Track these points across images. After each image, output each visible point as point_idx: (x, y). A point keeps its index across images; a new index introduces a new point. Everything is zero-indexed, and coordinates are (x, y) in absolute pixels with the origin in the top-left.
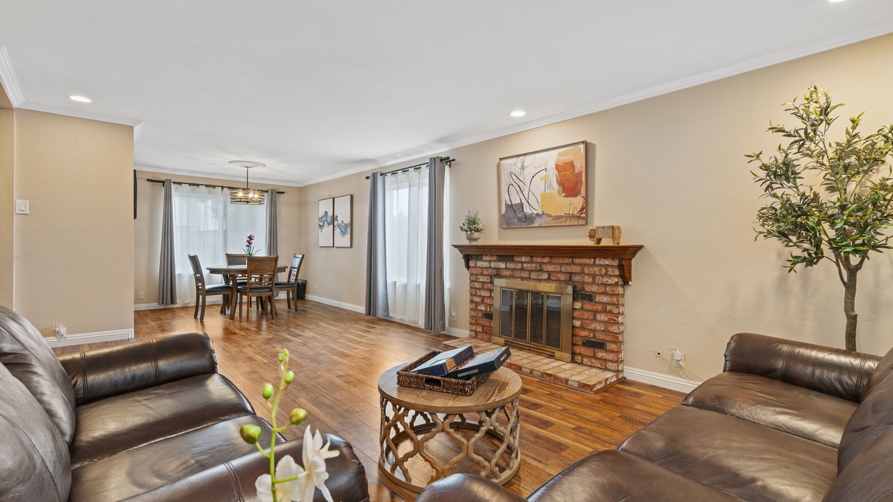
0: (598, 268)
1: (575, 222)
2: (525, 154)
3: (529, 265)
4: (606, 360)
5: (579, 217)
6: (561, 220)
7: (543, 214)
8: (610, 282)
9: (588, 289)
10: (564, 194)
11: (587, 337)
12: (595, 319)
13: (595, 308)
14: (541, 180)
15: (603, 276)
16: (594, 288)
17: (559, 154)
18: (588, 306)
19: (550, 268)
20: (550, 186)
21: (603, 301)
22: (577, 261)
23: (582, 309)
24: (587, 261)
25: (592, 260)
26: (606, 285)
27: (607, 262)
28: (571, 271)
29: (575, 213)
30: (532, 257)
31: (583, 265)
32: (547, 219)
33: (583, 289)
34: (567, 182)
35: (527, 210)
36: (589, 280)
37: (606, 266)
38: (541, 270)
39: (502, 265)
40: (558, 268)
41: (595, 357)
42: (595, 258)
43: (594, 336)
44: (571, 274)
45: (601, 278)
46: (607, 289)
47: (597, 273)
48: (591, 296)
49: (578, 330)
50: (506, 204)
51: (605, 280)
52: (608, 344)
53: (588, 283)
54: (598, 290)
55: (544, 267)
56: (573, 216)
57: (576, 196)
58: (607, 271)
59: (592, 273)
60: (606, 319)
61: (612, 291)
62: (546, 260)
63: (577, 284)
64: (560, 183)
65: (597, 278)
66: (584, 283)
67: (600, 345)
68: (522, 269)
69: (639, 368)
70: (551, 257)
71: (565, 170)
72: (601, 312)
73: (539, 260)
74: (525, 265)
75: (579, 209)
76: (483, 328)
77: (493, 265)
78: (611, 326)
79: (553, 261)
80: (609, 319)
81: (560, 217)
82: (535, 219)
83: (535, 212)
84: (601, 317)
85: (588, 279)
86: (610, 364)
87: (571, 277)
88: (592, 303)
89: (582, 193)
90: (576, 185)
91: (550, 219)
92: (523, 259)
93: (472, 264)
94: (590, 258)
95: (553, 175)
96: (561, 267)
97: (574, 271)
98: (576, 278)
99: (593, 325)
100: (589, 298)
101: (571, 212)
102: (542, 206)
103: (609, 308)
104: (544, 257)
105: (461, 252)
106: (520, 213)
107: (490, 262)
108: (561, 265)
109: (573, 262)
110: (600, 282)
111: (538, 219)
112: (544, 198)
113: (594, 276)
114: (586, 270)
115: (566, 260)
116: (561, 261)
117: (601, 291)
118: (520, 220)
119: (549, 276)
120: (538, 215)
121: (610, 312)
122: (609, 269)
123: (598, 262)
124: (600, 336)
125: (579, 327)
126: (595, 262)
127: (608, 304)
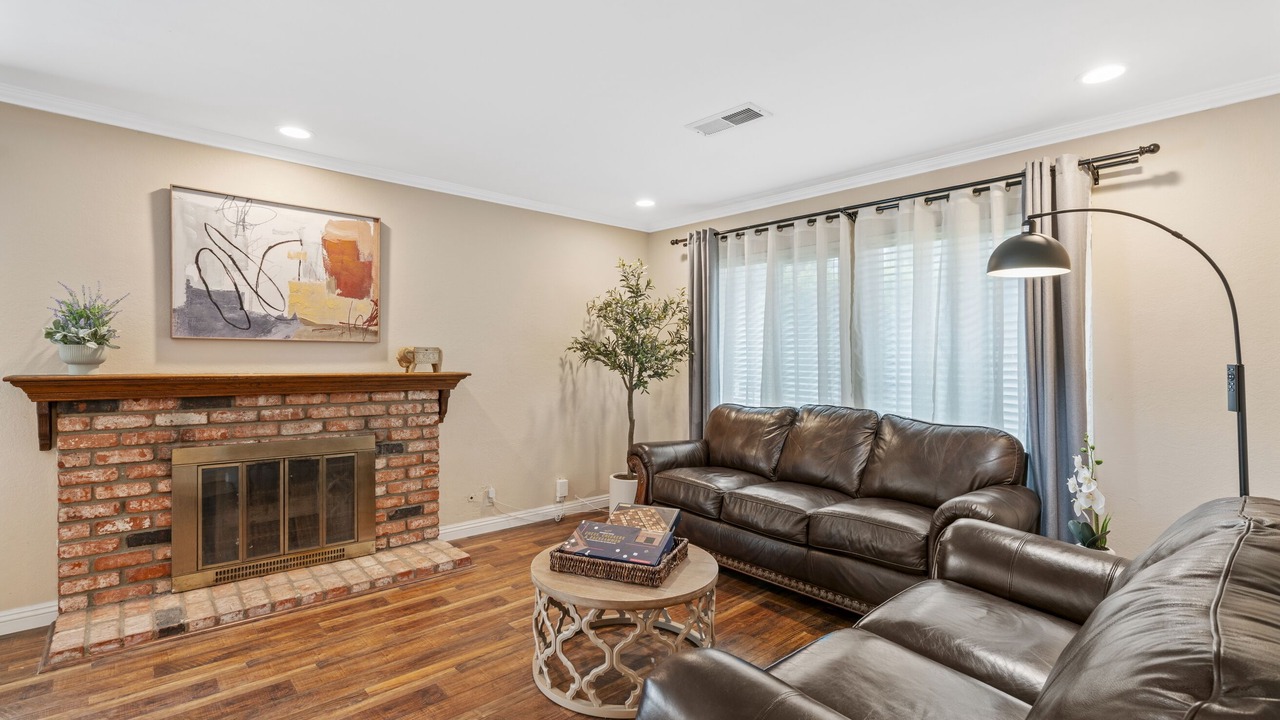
0: (411, 405)
1: (359, 338)
2: (248, 200)
3: (278, 411)
4: (423, 529)
5: (366, 331)
6: (333, 332)
7: (294, 318)
8: (428, 422)
9: (396, 436)
10: (339, 291)
11: (396, 506)
12: (407, 476)
13: (407, 462)
14: (290, 257)
15: (418, 415)
16: (406, 434)
17: (330, 223)
18: (397, 460)
19: (327, 413)
20: (311, 272)
21: (419, 449)
22: (378, 397)
23: (388, 467)
24: (395, 396)
25: (403, 395)
26: (421, 427)
27: (423, 396)
28: (367, 413)
29: (360, 323)
30: (284, 396)
31: (388, 403)
32: (302, 327)
33: (389, 438)
34: (345, 273)
35: (253, 306)
36: (398, 423)
37: (423, 402)
38: (308, 418)
39: (197, 418)
40: (344, 411)
41: (408, 530)
42: (406, 392)
43: (407, 502)
44: (367, 418)
45: (415, 418)
46: (424, 432)
47: (410, 411)
48: (400, 445)
49: (381, 500)
50: (188, 287)
51: (421, 420)
52: (426, 505)
53: (397, 428)
54: (411, 435)
55: (314, 413)
56: (356, 327)
57: (361, 297)
58: (424, 408)
59: (403, 412)
60: (423, 472)
61: (431, 433)
62: (317, 399)
63: (380, 432)
64: (332, 272)
65: (410, 419)
66: (389, 429)
67: (416, 511)
68: (260, 420)
69: (451, 523)
70: (329, 394)
71: (343, 253)
72: (416, 465)
73: (302, 400)
74: (266, 413)
75: (366, 317)
76: (120, 574)
77: (161, 420)
78: (430, 481)
79: (334, 401)
80: (428, 472)
81: (330, 327)
82: (274, 325)
83: (275, 314)
84: (415, 472)
85: (396, 422)
86: (429, 531)
87: (367, 423)
88: (402, 456)
89: (372, 294)
90: (362, 281)
91: (310, 328)
92: (262, 401)
93: (65, 424)
94: (399, 391)
95: (317, 257)
96: (349, 408)
97: (374, 413)
98: (376, 424)
99: (405, 487)
100: (398, 448)
101: (352, 322)
102: (292, 305)
103: (426, 456)
104: (313, 394)
105: (32, 396)
106: (232, 310)
107: (151, 415)
108: (349, 405)
109: (370, 399)
110: (414, 424)
111: (282, 326)
112: (297, 291)
113: (405, 417)
114: (393, 410)
115: (359, 398)
116: (349, 399)
117: (415, 436)
118: (232, 324)
119: (324, 426)
120: (280, 319)
121: (429, 462)
122: (427, 405)
123: (411, 396)
124: (415, 499)
125: (381, 496)
126: (406, 396)
127: (426, 451)
